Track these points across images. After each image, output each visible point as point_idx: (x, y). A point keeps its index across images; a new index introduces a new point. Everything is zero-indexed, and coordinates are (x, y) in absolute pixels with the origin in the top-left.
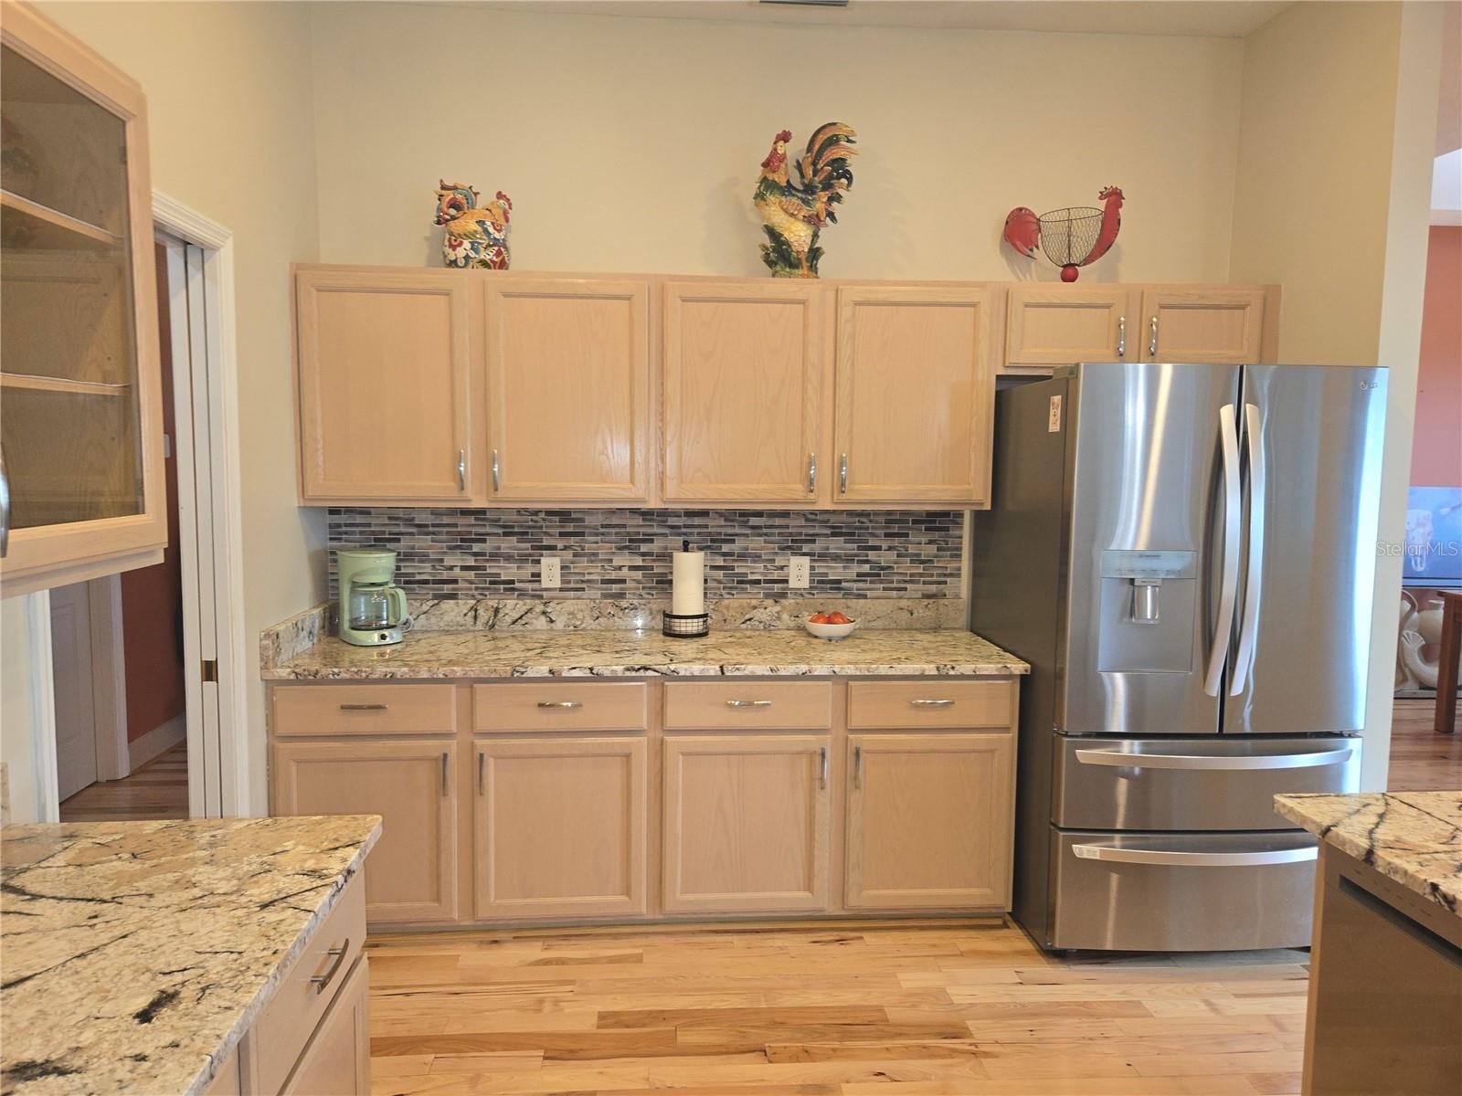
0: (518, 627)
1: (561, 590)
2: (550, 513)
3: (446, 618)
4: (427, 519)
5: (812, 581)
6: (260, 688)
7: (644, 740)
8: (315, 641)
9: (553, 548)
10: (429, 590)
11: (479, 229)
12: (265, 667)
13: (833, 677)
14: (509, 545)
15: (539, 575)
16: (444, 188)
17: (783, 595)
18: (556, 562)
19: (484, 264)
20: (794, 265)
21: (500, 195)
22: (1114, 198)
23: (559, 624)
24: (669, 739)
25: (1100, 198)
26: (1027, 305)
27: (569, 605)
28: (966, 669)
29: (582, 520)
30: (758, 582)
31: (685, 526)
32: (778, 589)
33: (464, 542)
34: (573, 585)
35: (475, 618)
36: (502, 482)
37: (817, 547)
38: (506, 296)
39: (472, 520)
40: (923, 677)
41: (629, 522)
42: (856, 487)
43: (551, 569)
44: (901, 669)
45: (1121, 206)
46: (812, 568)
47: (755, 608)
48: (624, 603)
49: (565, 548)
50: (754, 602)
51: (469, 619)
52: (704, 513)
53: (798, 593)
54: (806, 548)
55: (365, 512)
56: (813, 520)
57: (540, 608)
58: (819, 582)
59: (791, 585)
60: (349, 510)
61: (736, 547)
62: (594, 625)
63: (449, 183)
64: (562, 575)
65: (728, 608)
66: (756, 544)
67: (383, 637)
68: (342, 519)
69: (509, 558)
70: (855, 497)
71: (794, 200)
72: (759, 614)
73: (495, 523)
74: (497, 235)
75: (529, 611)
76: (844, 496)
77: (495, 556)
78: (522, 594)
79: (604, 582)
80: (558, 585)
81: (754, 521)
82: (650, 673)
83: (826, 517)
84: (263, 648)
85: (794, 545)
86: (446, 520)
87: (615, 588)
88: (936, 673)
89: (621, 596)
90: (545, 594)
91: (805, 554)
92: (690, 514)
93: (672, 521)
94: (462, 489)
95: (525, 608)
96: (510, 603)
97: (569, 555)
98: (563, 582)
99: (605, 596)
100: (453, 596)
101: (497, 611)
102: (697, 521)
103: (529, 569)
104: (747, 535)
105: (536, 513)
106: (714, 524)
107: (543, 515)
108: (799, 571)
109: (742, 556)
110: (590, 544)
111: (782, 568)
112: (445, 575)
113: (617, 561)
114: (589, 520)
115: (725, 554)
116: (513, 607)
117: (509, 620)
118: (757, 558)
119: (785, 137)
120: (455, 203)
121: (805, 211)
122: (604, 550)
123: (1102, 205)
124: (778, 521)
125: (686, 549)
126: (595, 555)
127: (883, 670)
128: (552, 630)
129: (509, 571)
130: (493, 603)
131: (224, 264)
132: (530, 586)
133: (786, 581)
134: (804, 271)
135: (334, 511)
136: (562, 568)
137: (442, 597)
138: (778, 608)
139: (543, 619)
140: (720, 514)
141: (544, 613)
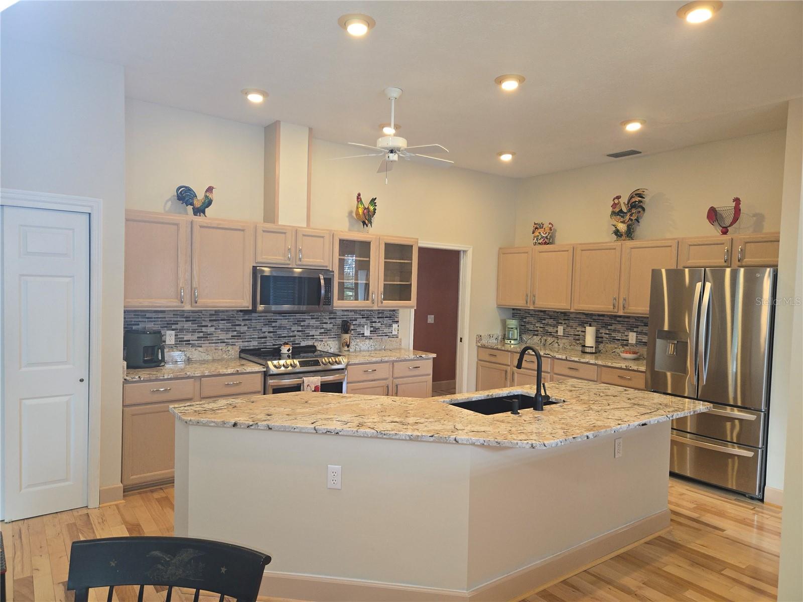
0: (550, 345)
1: (563, 336)
2: (562, 313)
3: (535, 341)
4: (532, 312)
5: (636, 341)
6: (476, 348)
7: (549, 375)
8: (499, 341)
9: (562, 323)
10: (532, 333)
11: (539, 234)
12: (476, 343)
13: (595, 364)
14: (551, 321)
15: (557, 331)
16: (535, 224)
17: (627, 345)
18: (562, 328)
19: (539, 243)
20: (621, 236)
21: (550, 224)
22: (737, 201)
23: (561, 346)
24: (555, 376)
25: (733, 202)
26: (690, 245)
27: (564, 341)
28: (635, 368)
29: (569, 315)
30: (619, 340)
31: (598, 319)
32: (625, 343)
33: (540, 320)
34: (566, 335)
35: (541, 342)
36: (536, 302)
37: (639, 329)
38: (540, 252)
39: (542, 314)
40: (621, 368)
41: (582, 317)
42: (630, 308)
43: (560, 329)
44: (615, 365)
45: (740, 204)
46: (637, 337)
47: (616, 348)
48: (578, 342)
49: (565, 324)
50: (616, 346)
51: (539, 342)
52: (603, 315)
53: (632, 345)
54: (635, 330)
55: (520, 310)
56: (637, 320)
57: (556, 341)
58: (639, 342)
59: (629, 342)
60: (517, 309)
61: (612, 327)
62: (569, 348)
63: (536, 223)
64: (564, 332)
65: (607, 347)
66: (619, 327)
67: (510, 342)
68: (515, 311)
69: (551, 325)
70: (629, 311)
71: (618, 217)
72: (617, 350)
73: (548, 315)
74: (544, 235)
75: (553, 341)
76: (626, 311)
77: (547, 325)
78: (553, 336)
79: (574, 335)
80: (562, 335)
81: (618, 319)
82: (549, 356)
83: (642, 319)
84: (477, 338)
85: (631, 328)
86: (537, 313)
87: (577, 337)
88: (625, 367)
89: (579, 340)
90: (559, 337)
91: (635, 332)
92: (599, 315)
93: (594, 317)
94: (527, 304)
95: (553, 340)
96: (549, 338)
97: (565, 326)
98: (564, 334)
99: (574, 339)
100: (537, 335)
101: (546, 340)
102: (601, 318)
103: (555, 329)
104: (616, 324)
105: (558, 313)
106: (606, 319)
107: (559, 313)
108: (632, 337)
109: (614, 331)
110: (572, 323)
111: (627, 336)
112: (536, 329)
113: (578, 329)
114: (572, 316)
115: (609, 330)
116: (550, 340)
117: (548, 343)
118: (619, 332)
119: (618, 198)
120: (538, 227)
121: (622, 220)
122: (575, 325)
123: (734, 204)
124: (626, 320)
125: (590, 326)
126: (572, 326)
127: (610, 364)
128: (559, 348)
129: (550, 329)
130: (545, 338)
131: (470, 254)
132: (556, 334)
133: (628, 341)
134: (623, 238)
135: (513, 309)
136: (564, 330)
137: (534, 335)
138: (623, 349)
139: (557, 344)
140: (608, 316)
141: (557, 342)
